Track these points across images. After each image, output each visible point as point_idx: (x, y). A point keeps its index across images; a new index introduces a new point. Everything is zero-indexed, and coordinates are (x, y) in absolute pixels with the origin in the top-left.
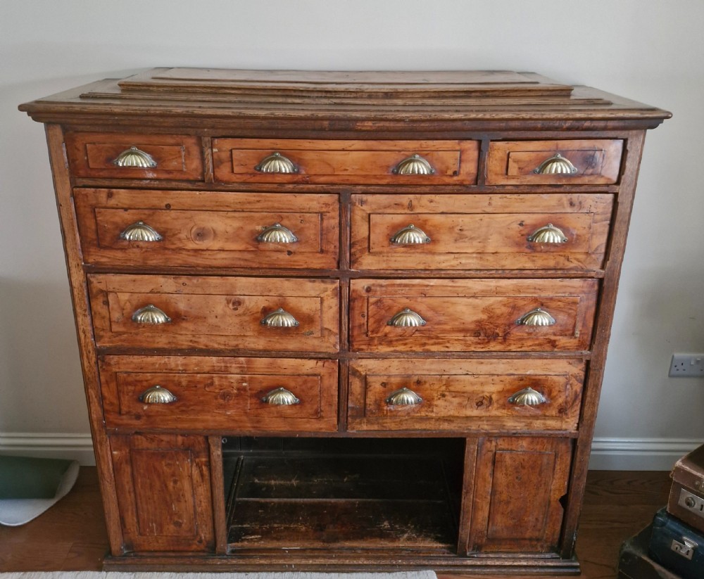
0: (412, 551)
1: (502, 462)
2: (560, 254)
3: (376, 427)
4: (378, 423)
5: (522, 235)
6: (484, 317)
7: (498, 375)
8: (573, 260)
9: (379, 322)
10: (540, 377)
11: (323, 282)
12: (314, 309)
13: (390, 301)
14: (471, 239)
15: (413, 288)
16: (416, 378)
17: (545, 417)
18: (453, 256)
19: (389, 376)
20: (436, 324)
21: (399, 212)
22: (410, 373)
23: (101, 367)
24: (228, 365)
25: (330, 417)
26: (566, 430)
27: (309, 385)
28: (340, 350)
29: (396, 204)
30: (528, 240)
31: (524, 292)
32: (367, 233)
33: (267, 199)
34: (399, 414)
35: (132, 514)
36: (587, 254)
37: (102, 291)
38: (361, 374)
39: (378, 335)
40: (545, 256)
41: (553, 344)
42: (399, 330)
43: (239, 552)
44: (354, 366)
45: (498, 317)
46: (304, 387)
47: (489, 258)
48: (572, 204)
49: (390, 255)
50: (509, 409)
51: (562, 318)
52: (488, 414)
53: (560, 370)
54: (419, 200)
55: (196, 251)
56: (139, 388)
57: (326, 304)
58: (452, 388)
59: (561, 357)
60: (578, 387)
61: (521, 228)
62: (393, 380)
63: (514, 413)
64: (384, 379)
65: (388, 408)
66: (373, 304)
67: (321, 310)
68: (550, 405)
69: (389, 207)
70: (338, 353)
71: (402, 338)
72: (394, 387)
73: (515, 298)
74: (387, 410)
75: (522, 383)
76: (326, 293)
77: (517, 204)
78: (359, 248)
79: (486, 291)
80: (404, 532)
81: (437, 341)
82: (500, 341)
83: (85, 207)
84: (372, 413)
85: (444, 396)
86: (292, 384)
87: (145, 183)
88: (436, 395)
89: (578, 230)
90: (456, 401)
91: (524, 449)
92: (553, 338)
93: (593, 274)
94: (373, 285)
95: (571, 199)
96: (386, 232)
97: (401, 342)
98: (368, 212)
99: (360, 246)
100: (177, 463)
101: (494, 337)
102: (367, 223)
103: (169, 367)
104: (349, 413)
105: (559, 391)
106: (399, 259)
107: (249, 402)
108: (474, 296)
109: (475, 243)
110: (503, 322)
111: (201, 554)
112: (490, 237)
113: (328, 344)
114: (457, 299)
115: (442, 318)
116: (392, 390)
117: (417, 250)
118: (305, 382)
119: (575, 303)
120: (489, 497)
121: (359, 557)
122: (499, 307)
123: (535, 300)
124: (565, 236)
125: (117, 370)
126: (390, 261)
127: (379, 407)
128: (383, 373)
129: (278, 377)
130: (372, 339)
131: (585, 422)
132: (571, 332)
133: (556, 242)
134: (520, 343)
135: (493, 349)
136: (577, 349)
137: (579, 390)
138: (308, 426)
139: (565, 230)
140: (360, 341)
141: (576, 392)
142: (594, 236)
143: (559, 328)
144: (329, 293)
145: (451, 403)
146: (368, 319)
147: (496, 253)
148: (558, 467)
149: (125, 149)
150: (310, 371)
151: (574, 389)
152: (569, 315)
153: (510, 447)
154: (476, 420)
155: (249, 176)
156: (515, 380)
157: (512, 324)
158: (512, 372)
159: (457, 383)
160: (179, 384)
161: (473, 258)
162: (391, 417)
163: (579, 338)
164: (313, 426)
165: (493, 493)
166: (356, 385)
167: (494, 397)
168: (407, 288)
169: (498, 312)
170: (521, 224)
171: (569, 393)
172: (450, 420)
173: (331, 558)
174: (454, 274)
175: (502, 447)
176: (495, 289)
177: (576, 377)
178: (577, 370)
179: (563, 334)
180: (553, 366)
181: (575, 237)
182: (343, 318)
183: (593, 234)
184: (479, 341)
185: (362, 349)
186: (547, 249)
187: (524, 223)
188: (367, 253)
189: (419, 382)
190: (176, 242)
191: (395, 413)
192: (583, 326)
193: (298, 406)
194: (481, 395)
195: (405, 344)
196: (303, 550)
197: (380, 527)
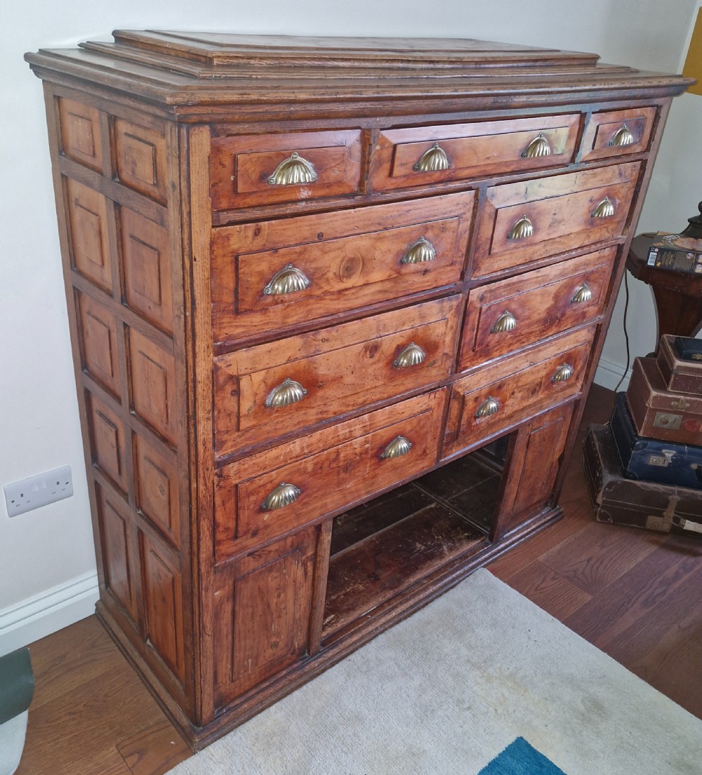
0: (461, 558)
1: (533, 441)
2: (605, 225)
4: (464, 442)
5: (589, 211)
6: (553, 302)
7: (549, 358)
9: (485, 332)
10: (572, 351)
12: (440, 334)
13: (496, 307)
14: (559, 222)
15: (512, 287)
16: (498, 383)
18: (543, 244)
19: (480, 389)
20: (523, 320)
22: (494, 379)
23: (218, 485)
24: (353, 429)
25: (432, 452)
26: (575, 393)
27: (422, 423)
28: (450, 373)
29: (516, 194)
30: (592, 216)
31: (578, 271)
32: (491, 233)
33: (417, 207)
34: (482, 425)
35: (227, 662)
36: (619, 222)
37: (231, 377)
38: (460, 395)
41: (584, 315)
42: (497, 337)
43: (330, 642)
44: (457, 388)
45: (561, 300)
46: (417, 428)
47: (564, 240)
48: (620, 175)
49: (503, 253)
50: (550, 388)
51: (595, 289)
52: (536, 400)
53: (583, 339)
54: (532, 186)
55: (340, 292)
56: (262, 494)
57: (449, 325)
58: (519, 384)
59: (585, 327)
60: (589, 351)
61: (590, 204)
62: (482, 391)
64: (476, 394)
65: (475, 423)
67: (445, 333)
68: (573, 375)
69: (511, 198)
70: (449, 377)
71: (497, 344)
72: (484, 398)
74: (473, 426)
76: (451, 312)
77: (591, 180)
78: (482, 251)
79: (556, 276)
80: (439, 545)
81: (518, 339)
82: (556, 324)
83: (224, 256)
84: (462, 434)
85: (513, 393)
86: (407, 428)
87: (302, 206)
88: (509, 395)
89: (620, 200)
90: (520, 395)
91: (547, 423)
92: (586, 310)
93: (616, 242)
94: (485, 291)
95: (620, 170)
97: (495, 348)
98: (497, 207)
99: (483, 249)
100: (284, 571)
101: (555, 321)
103: (294, 455)
104: (445, 441)
105: (580, 359)
106: (508, 256)
107: (368, 465)
109: (561, 226)
110: (562, 304)
111: (295, 666)
113: (443, 372)
115: (527, 313)
116: (481, 402)
118: (419, 422)
119: (603, 272)
121: (427, 588)
122: (562, 290)
123: (584, 276)
125: (237, 482)
126: (501, 260)
127: (469, 425)
128: (476, 388)
129: (396, 425)
131: (588, 382)
134: (567, 321)
135: (550, 334)
136: (595, 316)
139: (613, 201)
140: (467, 359)
141: (587, 356)
142: (625, 205)
143: (591, 300)
144: (453, 311)
145: (517, 398)
146: (477, 331)
148: (562, 430)
149: (286, 157)
150: (423, 408)
151: (586, 354)
152: (599, 285)
153: (539, 426)
154: (527, 409)
155: (402, 179)
156: (557, 359)
157: (567, 304)
158: (556, 352)
159: (523, 377)
160: (305, 472)
162: (475, 432)
163: (599, 304)
164: (417, 468)
165: (523, 472)
166: (455, 409)
167: (543, 380)
169: (561, 294)
170: (591, 201)
171: (584, 358)
172: (511, 417)
173: (407, 600)
175: (536, 427)
176: (562, 272)
177: (590, 342)
178: (591, 335)
179: (592, 304)
180: (580, 336)
181: (617, 206)
183: (626, 202)
184: (544, 329)
185: (466, 368)
186: (601, 222)
187: (593, 199)
188: (487, 256)
189: (499, 387)
190: (322, 285)
191: (479, 426)
192: (603, 293)
193: (409, 451)
194: (536, 382)
196: (381, 607)
197: (419, 551)
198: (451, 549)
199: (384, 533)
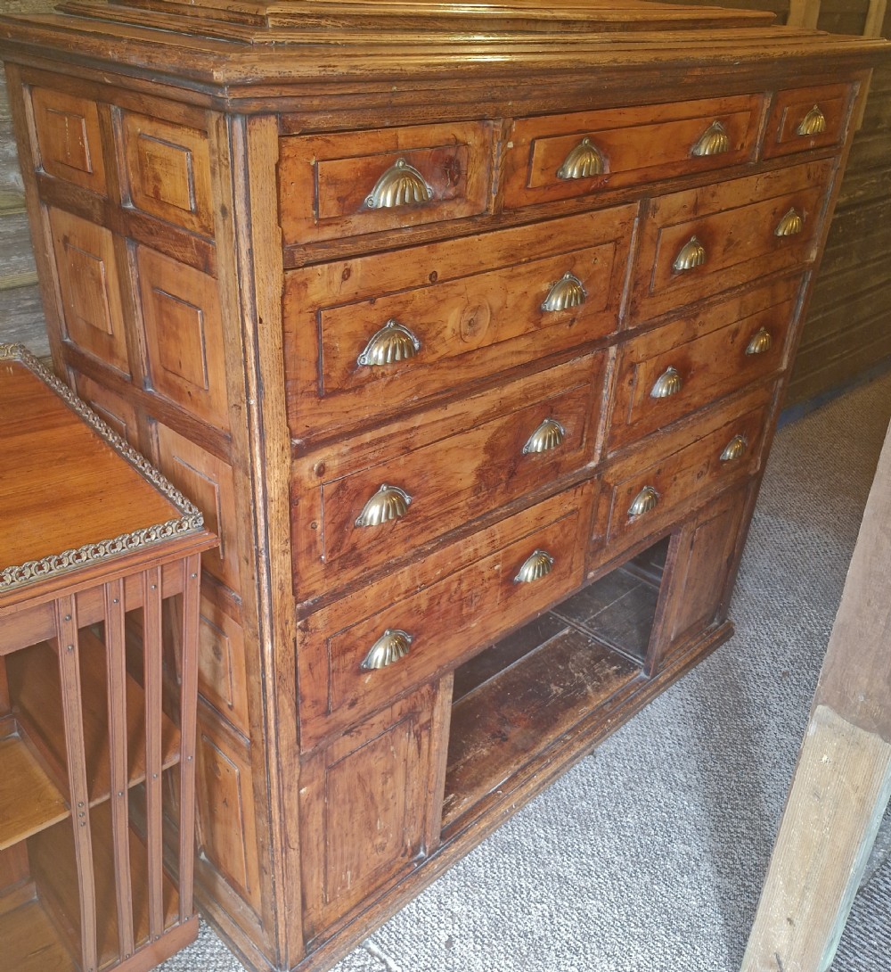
1: (699, 540)
4: (614, 549)
5: (771, 229)
14: (736, 244)
18: (716, 275)
21: (686, 218)
23: (301, 643)
24: (478, 545)
25: (578, 567)
27: (566, 530)
32: (653, 262)
33: (560, 230)
35: (318, 879)
38: (609, 487)
43: (451, 833)
49: (666, 291)
54: (704, 195)
55: (462, 356)
56: (362, 648)
58: (683, 466)
61: (773, 218)
62: (639, 480)
65: (629, 523)
69: (678, 213)
72: (638, 489)
74: (627, 526)
75: (733, 430)
77: (775, 185)
80: (581, 686)
83: (300, 312)
84: (615, 537)
85: (675, 479)
86: (549, 538)
88: (669, 482)
89: (808, 211)
90: (683, 480)
95: (809, 169)
96: (672, 254)
98: (659, 225)
100: (392, 748)
102: (655, 246)
103: (403, 589)
107: (500, 592)
109: (737, 250)
118: (562, 528)
125: (327, 635)
145: (679, 485)
150: (568, 509)
153: (706, 519)
155: (542, 191)
156: (729, 429)
160: (418, 611)
166: (603, 506)
170: (774, 213)
173: (548, 765)
175: (701, 521)
188: (647, 296)
189: (659, 472)
196: (514, 777)
197: (555, 695)
198: (597, 690)
199: (506, 674)
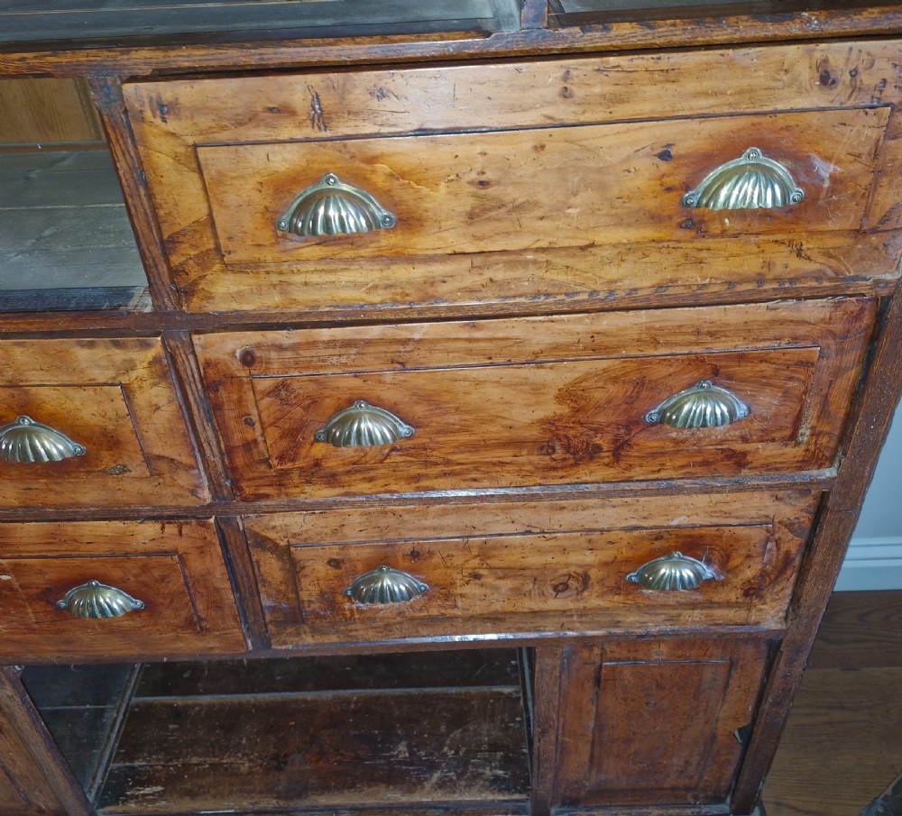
1: (615, 680)
2: (779, 237)
3: (334, 638)
4: (337, 632)
5: (669, 189)
6: (564, 410)
7: (602, 531)
8: (814, 254)
9: (293, 434)
10: (703, 531)
11: (117, 345)
12: (111, 414)
13: (312, 387)
14: (518, 208)
15: (371, 350)
16: (408, 547)
17: (711, 604)
18: (466, 263)
19: (345, 547)
20: (438, 433)
21: (284, 135)
22: (392, 535)
25: (224, 629)
26: (757, 623)
27: (157, 573)
28: (213, 498)
29: (271, 110)
30: (685, 205)
31: (667, 344)
32: (204, 210)
34: (381, 613)
36: (859, 233)
38: (276, 545)
39: (299, 464)
40: (732, 246)
41: (739, 461)
42: (348, 452)
44: (257, 529)
45: (599, 408)
46: (144, 578)
47: (569, 262)
48: (826, 80)
49: (285, 267)
50: (629, 594)
51: (768, 402)
52: (581, 605)
53: (753, 513)
54: (343, 93)
57: (141, 399)
58: (492, 562)
59: (757, 488)
60: (792, 544)
61: (664, 167)
62: (353, 553)
63: (640, 600)
64: (334, 552)
65: (354, 606)
66: (268, 394)
67: (132, 414)
68: (723, 584)
69: (251, 118)
70: (209, 506)
71: (358, 468)
72: (360, 567)
73: (644, 361)
74: (351, 610)
75: (658, 544)
76: (134, 375)
77: (651, 90)
78: (193, 253)
79: (567, 347)
80: (433, 767)
81: (447, 469)
82: (606, 461)
84: (318, 616)
85: (477, 577)
86: (116, 573)
88: (460, 576)
89: (839, 162)
90: (507, 585)
91: (663, 657)
92: (739, 447)
93: (863, 287)
94: (259, 346)
95: (826, 61)
96: (261, 200)
97: (360, 476)
98: (190, 141)
99: (193, 246)
101: (592, 453)
102: (196, 176)
104: (268, 617)
105: (749, 556)
106: (315, 278)
107: (30, 610)
108: (536, 361)
109: (528, 220)
110: (613, 419)
112: (572, 201)
113: (176, 491)
114: (490, 370)
115: (453, 419)
116: (354, 572)
117: (363, 252)
118: (145, 568)
119: (806, 364)
120: (590, 734)
122: (600, 384)
123: (698, 361)
124: (799, 184)
126: (289, 284)
127: (332, 605)
128: (328, 540)
129: (77, 562)
130: (285, 473)
131: (803, 611)
132: (788, 433)
133: (769, 204)
134: (658, 461)
135: (589, 479)
136: (800, 468)
137: (793, 551)
138: (180, 645)
139: (800, 164)
140: (253, 479)
141: (788, 553)
142: (885, 181)
143: (757, 425)
144: (141, 371)
145: (497, 589)
146: (264, 429)
147: (592, 245)
148: (734, 683)
150: (151, 546)
151: (784, 549)
152: (786, 394)
153: (632, 655)
154: (554, 616)
156: (642, 538)
157: (637, 423)
158: (634, 523)
159: (505, 552)
161: (526, 264)
162: (362, 621)
163: (808, 443)
164: (191, 646)
165: (599, 727)
166: (271, 567)
167: (594, 573)
168: (354, 351)
169: (598, 395)
170: (665, 156)
171: (772, 556)
172: (497, 619)
174: (473, 307)
175: (617, 655)
176: (589, 340)
177: (789, 526)
178: (794, 510)
179: (766, 437)
180: (738, 505)
181: (826, 185)
182: (199, 428)
183: (879, 173)
184: (554, 464)
185: (267, 496)
186: (738, 226)
187: (673, 151)
188: (218, 267)
189: (415, 555)
191: (369, 614)
192: (819, 418)
193: (143, 615)
194: (565, 571)
195: (371, 480)
